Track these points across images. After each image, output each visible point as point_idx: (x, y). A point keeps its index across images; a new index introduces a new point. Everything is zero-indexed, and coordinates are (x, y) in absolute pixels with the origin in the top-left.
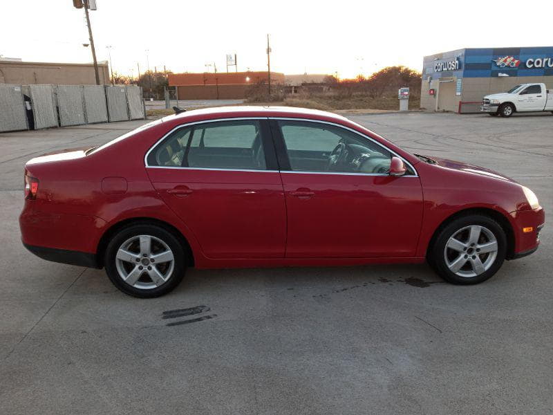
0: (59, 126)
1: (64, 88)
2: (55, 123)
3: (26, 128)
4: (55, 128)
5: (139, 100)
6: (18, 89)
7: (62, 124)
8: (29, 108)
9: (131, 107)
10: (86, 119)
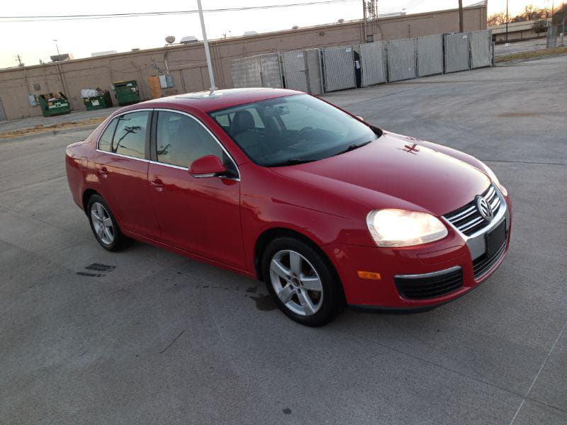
0: (388, 82)
1: (396, 43)
2: (383, 79)
3: (354, 86)
4: (383, 83)
5: (487, 45)
6: (349, 50)
7: (391, 80)
8: (358, 67)
9: (473, 54)
10: (417, 72)
